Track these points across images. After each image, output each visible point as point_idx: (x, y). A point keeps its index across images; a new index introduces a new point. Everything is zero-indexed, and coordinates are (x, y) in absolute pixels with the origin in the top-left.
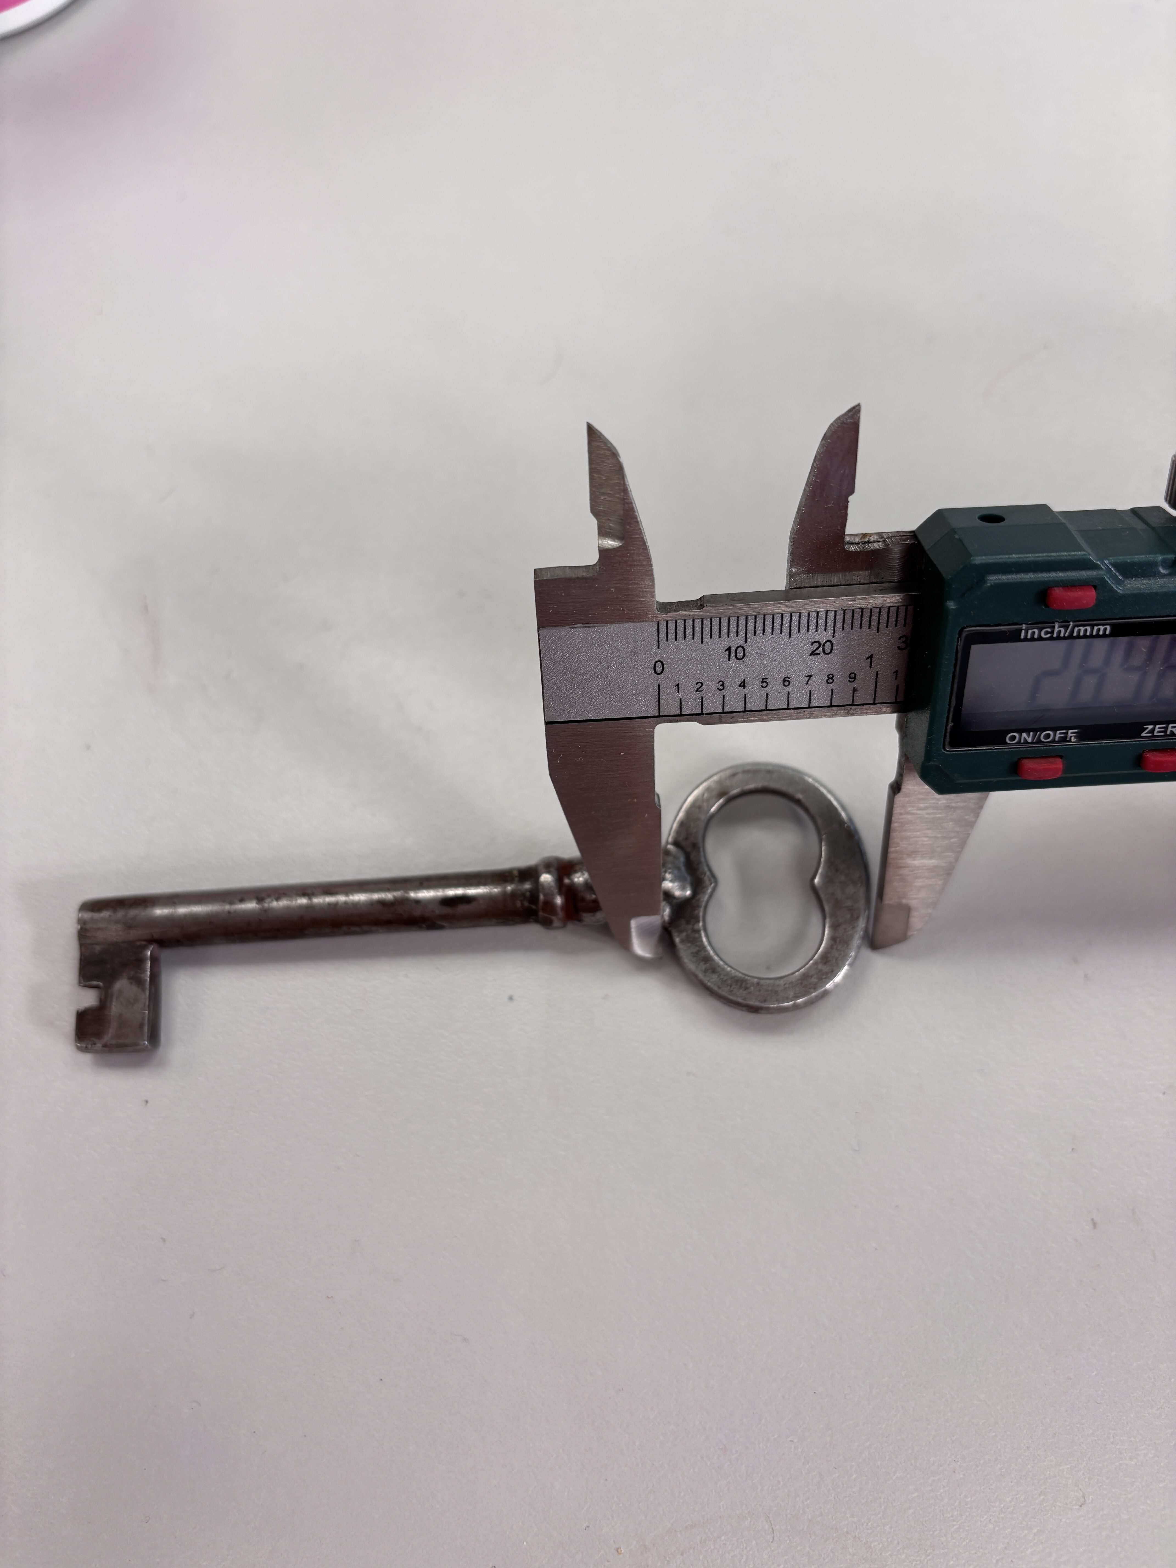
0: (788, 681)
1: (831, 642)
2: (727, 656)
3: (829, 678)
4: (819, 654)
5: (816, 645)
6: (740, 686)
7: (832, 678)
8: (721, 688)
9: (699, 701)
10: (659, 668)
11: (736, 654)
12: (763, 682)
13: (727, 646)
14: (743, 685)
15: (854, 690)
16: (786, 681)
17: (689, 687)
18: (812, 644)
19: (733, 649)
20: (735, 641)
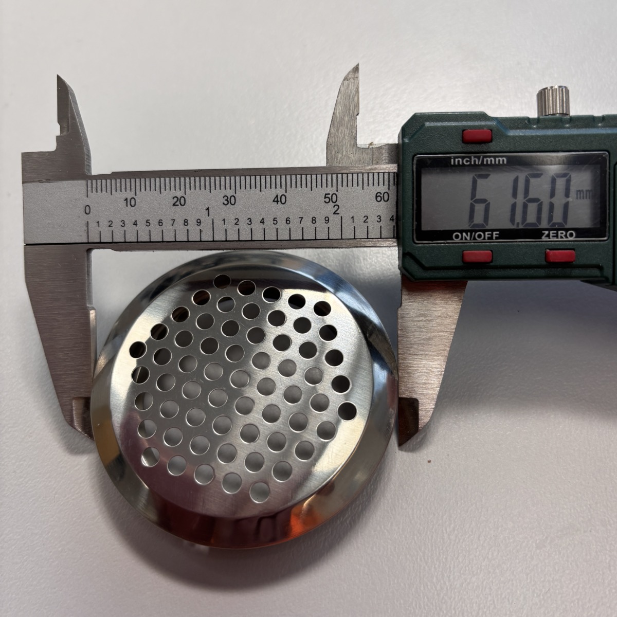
0: (161, 222)
1: (184, 197)
2: (126, 204)
3: (185, 222)
4: (178, 205)
5: (176, 199)
6: (134, 224)
7: (187, 222)
8: (123, 225)
9: (111, 232)
10: (87, 210)
11: (130, 202)
12: (147, 222)
13: (125, 198)
14: (135, 224)
15: (201, 231)
16: (160, 223)
17: (104, 223)
18: (173, 198)
19: (129, 200)
20: (129, 195)
